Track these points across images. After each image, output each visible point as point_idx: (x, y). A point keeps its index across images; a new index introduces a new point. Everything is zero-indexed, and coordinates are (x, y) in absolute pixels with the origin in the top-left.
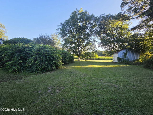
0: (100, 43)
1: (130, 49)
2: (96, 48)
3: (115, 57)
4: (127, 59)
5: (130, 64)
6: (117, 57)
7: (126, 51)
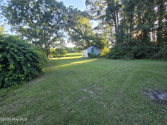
0: (69, 39)
1: (95, 46)
2: (65, 44)
3: (85, 53)
4: (94, 54)
5: (97, 58)
6: (87, 52)
7: (93, 47)
